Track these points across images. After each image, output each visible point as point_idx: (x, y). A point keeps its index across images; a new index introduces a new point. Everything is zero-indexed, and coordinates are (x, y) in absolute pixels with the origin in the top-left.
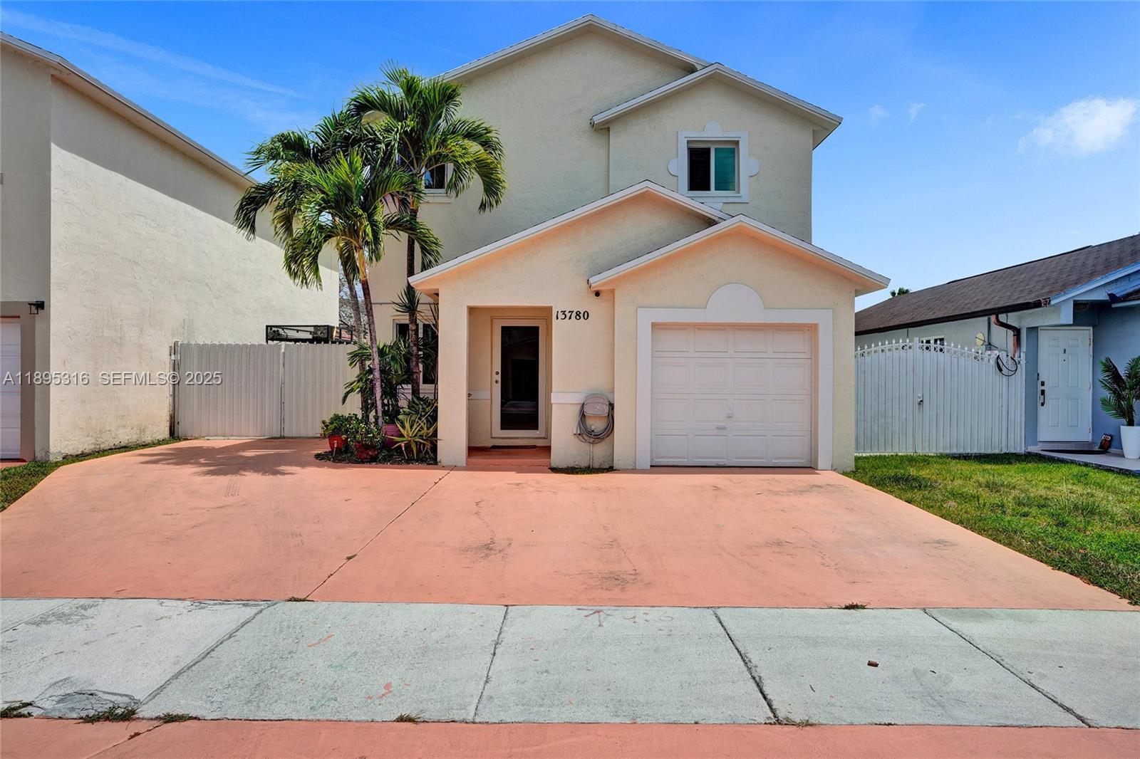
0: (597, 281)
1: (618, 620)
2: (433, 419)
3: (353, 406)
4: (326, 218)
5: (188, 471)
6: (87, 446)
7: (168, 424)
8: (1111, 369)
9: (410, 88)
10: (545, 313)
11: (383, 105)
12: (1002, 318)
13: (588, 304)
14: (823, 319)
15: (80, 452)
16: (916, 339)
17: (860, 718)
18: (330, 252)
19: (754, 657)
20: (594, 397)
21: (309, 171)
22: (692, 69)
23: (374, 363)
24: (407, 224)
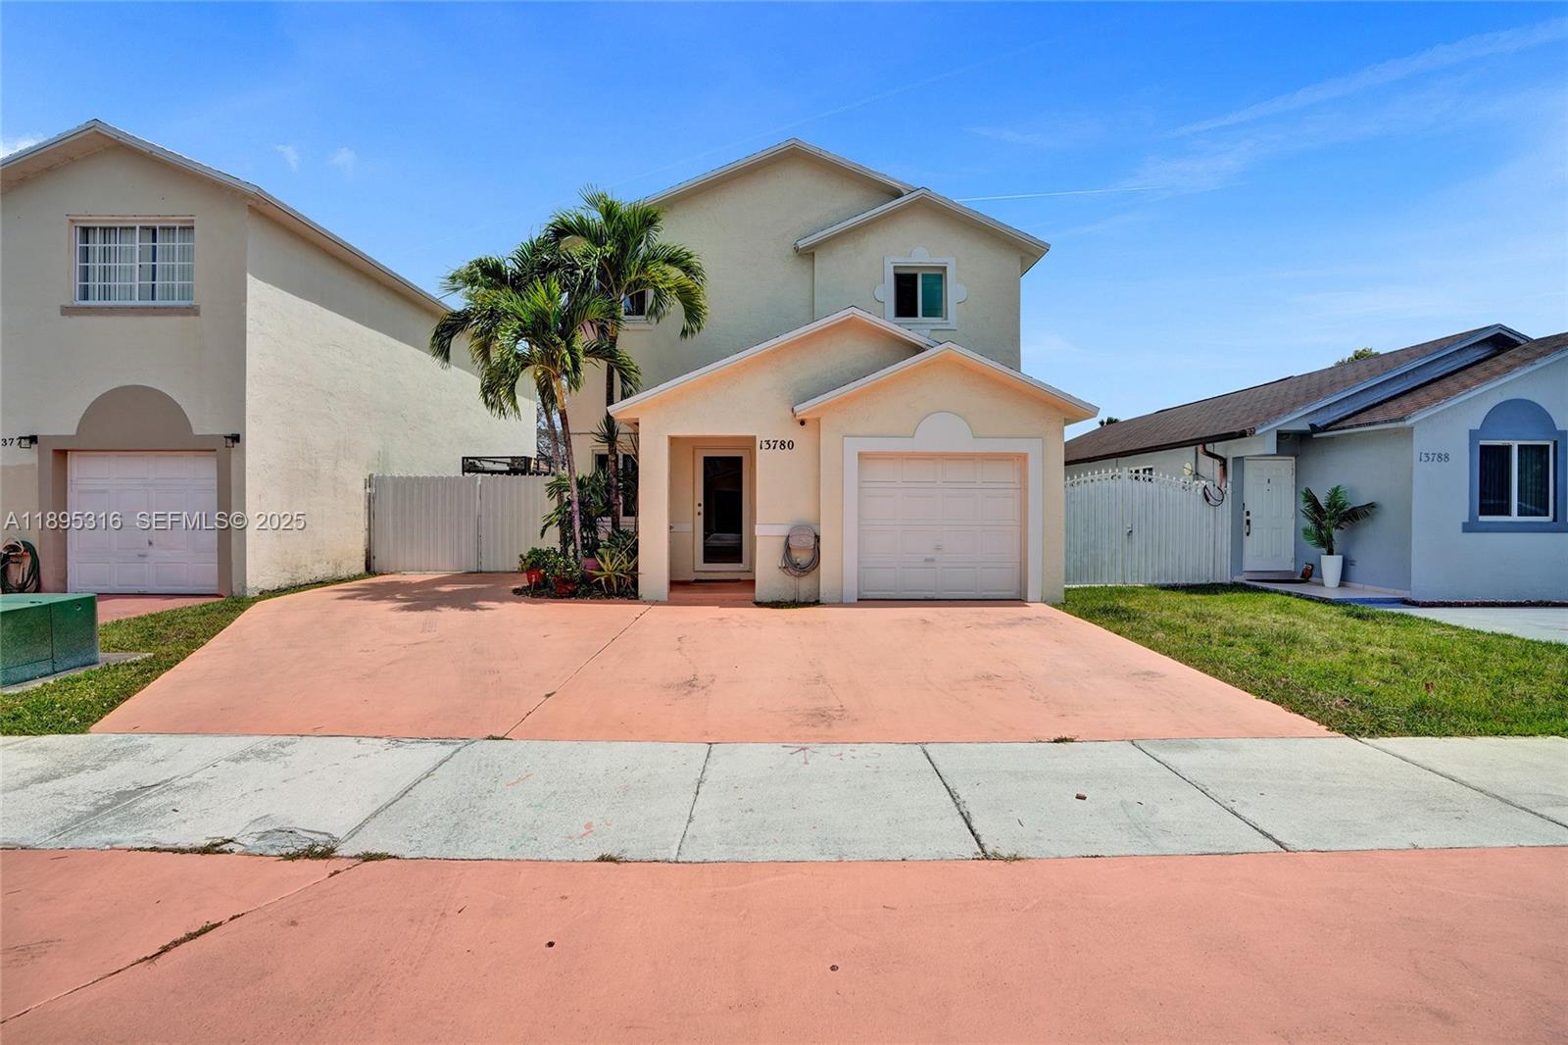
0: (802, 409)
1: (824, 757)
2: (634, 552)
3: (552, 540)
4: (523, 346)
5: (384, 607)
6: (284, 582)
7: (364, 558)
8: (1311, 499)
9: (609, 213)
10: (749, 442)
11: (582, 229)
12: (1209, 447)
13: (792, 433)
14: (1031, 448)
15: (276, 588)
16: (1125, 469)
17: (1067, 851)
18: (527, 382)
19: (963, 794)
20: (799, 528)
21: (505, 300)
22: (898, 194)
23: (573, 494)
24: (606, 350)
